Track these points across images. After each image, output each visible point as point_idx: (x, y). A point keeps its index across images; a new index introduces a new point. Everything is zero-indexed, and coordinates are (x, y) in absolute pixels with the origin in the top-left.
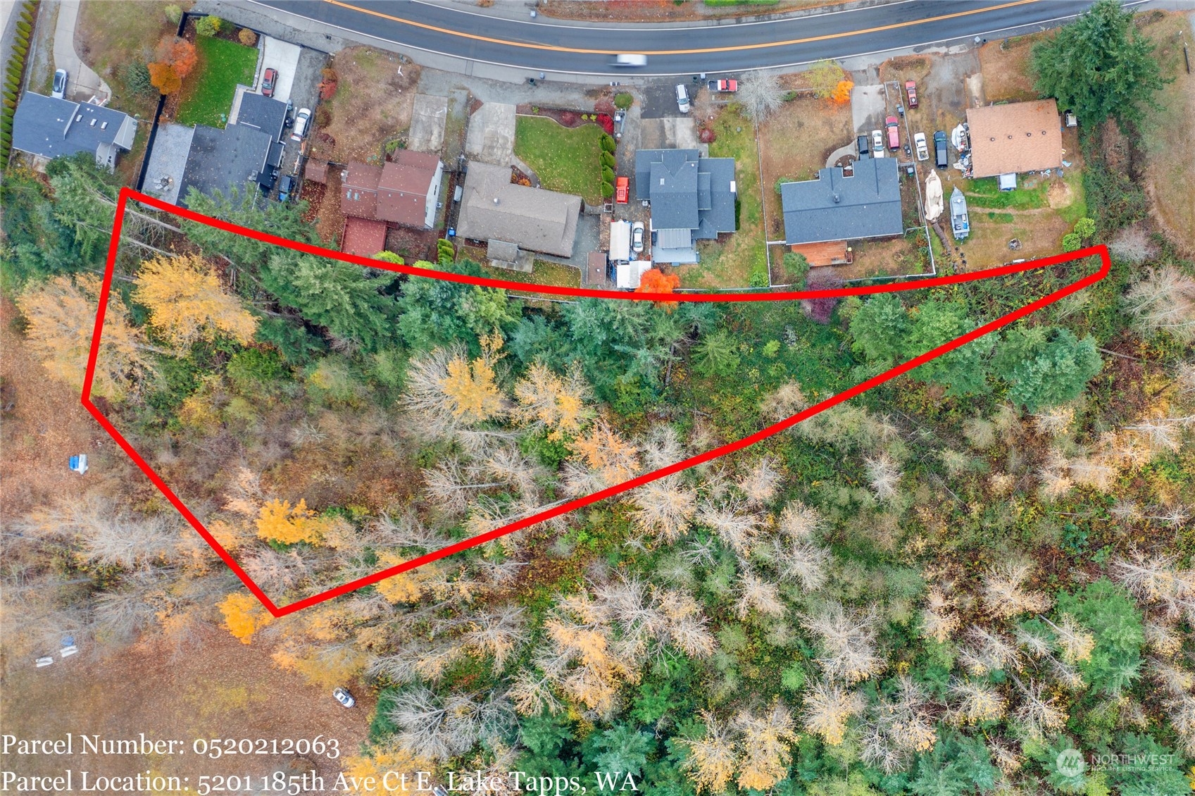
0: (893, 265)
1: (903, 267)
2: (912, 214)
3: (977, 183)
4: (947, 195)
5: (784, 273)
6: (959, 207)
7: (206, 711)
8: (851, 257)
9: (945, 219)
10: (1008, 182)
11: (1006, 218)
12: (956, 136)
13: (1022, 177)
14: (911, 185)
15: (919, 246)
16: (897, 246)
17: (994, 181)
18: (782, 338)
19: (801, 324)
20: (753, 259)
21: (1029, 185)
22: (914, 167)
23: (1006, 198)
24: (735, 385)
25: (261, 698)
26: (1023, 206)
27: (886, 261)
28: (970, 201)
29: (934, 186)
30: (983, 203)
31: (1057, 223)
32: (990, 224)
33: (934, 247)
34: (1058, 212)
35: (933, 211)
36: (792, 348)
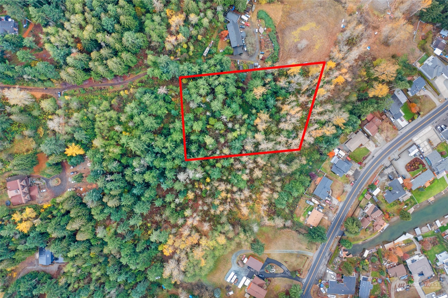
0: (310, 189)
1: (308, 190)
2: (315, 196)
3: (313, 209)
4: (314, 203)
5: (320, 173)
6: (311, 204)
7: (318, 41)
8: (315, 184)
9: (311, 201)
10: (310, 213)
11: (304, 209)
12: (321, 210)
13: (309, 215)
14: (319, 199)
15: (310, 194)
16: (312, 191)
17: (311, 211)
18: (311, 166)
19: (311, 170)
20: (325, 170)
21: (307, 215)
22: (321, 201)
23: (307, 211)
24: (309, 154)
25: (314, 50)
26: (304, 212)
27: (311, 189)
28: (311, 206)
29: (317, 202)
30: (309, 207)
31: (299, 216)
32: (305, 206)
33: (308, 196)
34: (300, 217)
35: (313, 200)
36: (308, 166)
